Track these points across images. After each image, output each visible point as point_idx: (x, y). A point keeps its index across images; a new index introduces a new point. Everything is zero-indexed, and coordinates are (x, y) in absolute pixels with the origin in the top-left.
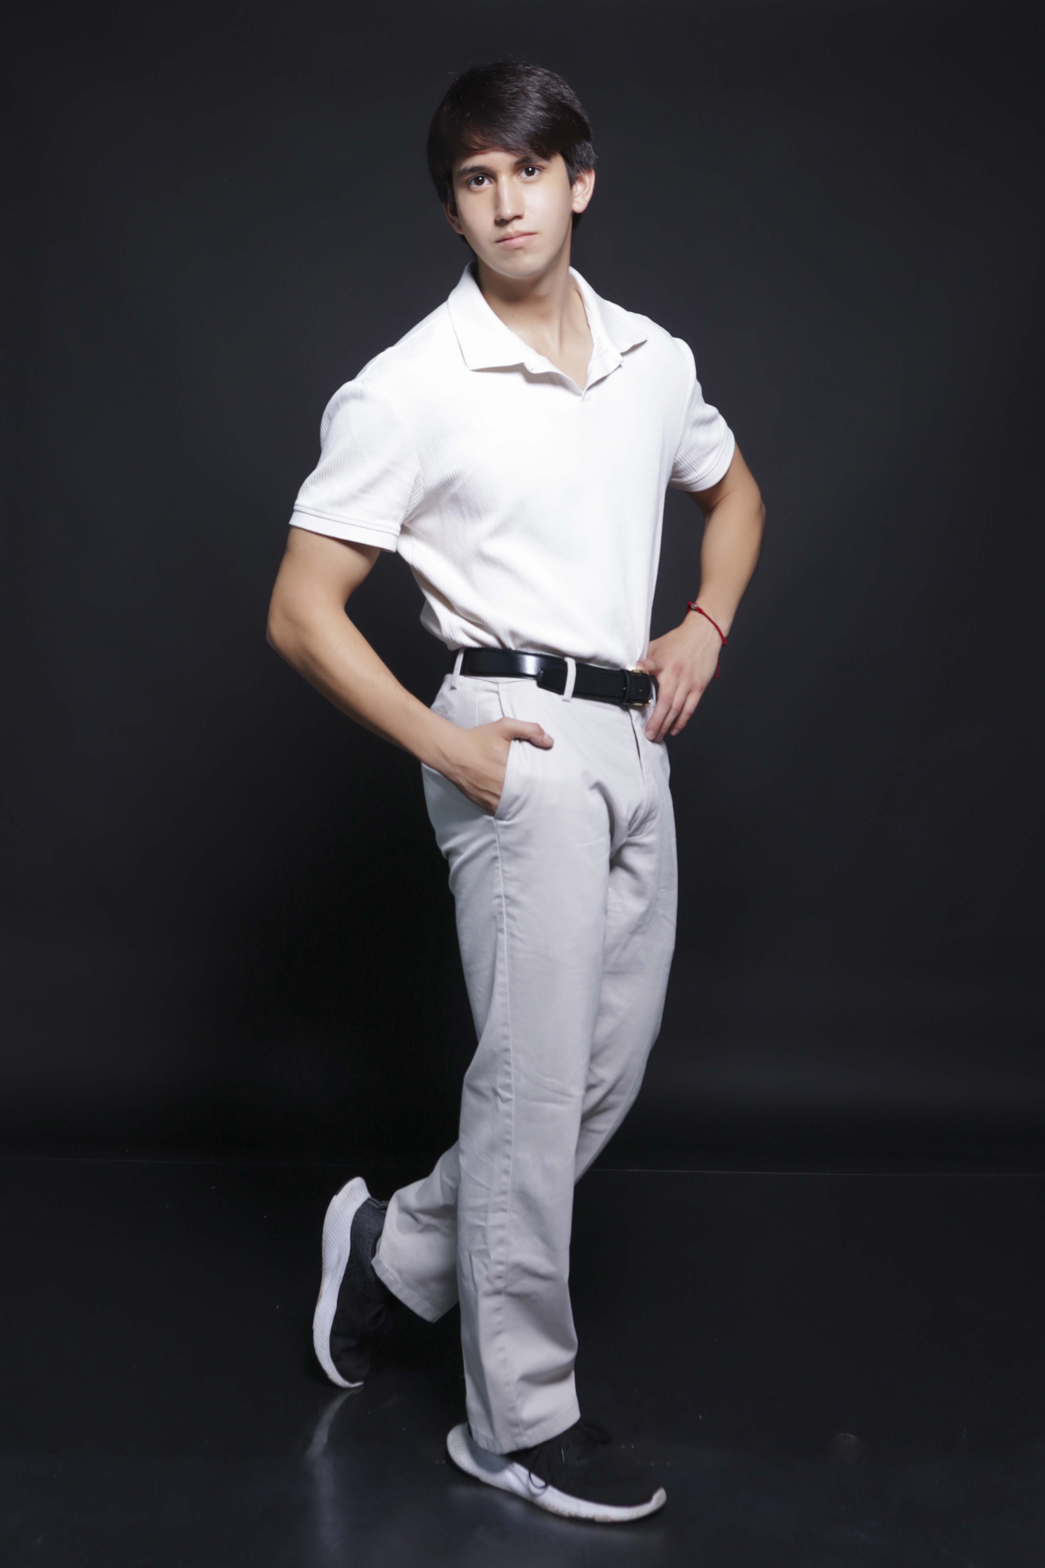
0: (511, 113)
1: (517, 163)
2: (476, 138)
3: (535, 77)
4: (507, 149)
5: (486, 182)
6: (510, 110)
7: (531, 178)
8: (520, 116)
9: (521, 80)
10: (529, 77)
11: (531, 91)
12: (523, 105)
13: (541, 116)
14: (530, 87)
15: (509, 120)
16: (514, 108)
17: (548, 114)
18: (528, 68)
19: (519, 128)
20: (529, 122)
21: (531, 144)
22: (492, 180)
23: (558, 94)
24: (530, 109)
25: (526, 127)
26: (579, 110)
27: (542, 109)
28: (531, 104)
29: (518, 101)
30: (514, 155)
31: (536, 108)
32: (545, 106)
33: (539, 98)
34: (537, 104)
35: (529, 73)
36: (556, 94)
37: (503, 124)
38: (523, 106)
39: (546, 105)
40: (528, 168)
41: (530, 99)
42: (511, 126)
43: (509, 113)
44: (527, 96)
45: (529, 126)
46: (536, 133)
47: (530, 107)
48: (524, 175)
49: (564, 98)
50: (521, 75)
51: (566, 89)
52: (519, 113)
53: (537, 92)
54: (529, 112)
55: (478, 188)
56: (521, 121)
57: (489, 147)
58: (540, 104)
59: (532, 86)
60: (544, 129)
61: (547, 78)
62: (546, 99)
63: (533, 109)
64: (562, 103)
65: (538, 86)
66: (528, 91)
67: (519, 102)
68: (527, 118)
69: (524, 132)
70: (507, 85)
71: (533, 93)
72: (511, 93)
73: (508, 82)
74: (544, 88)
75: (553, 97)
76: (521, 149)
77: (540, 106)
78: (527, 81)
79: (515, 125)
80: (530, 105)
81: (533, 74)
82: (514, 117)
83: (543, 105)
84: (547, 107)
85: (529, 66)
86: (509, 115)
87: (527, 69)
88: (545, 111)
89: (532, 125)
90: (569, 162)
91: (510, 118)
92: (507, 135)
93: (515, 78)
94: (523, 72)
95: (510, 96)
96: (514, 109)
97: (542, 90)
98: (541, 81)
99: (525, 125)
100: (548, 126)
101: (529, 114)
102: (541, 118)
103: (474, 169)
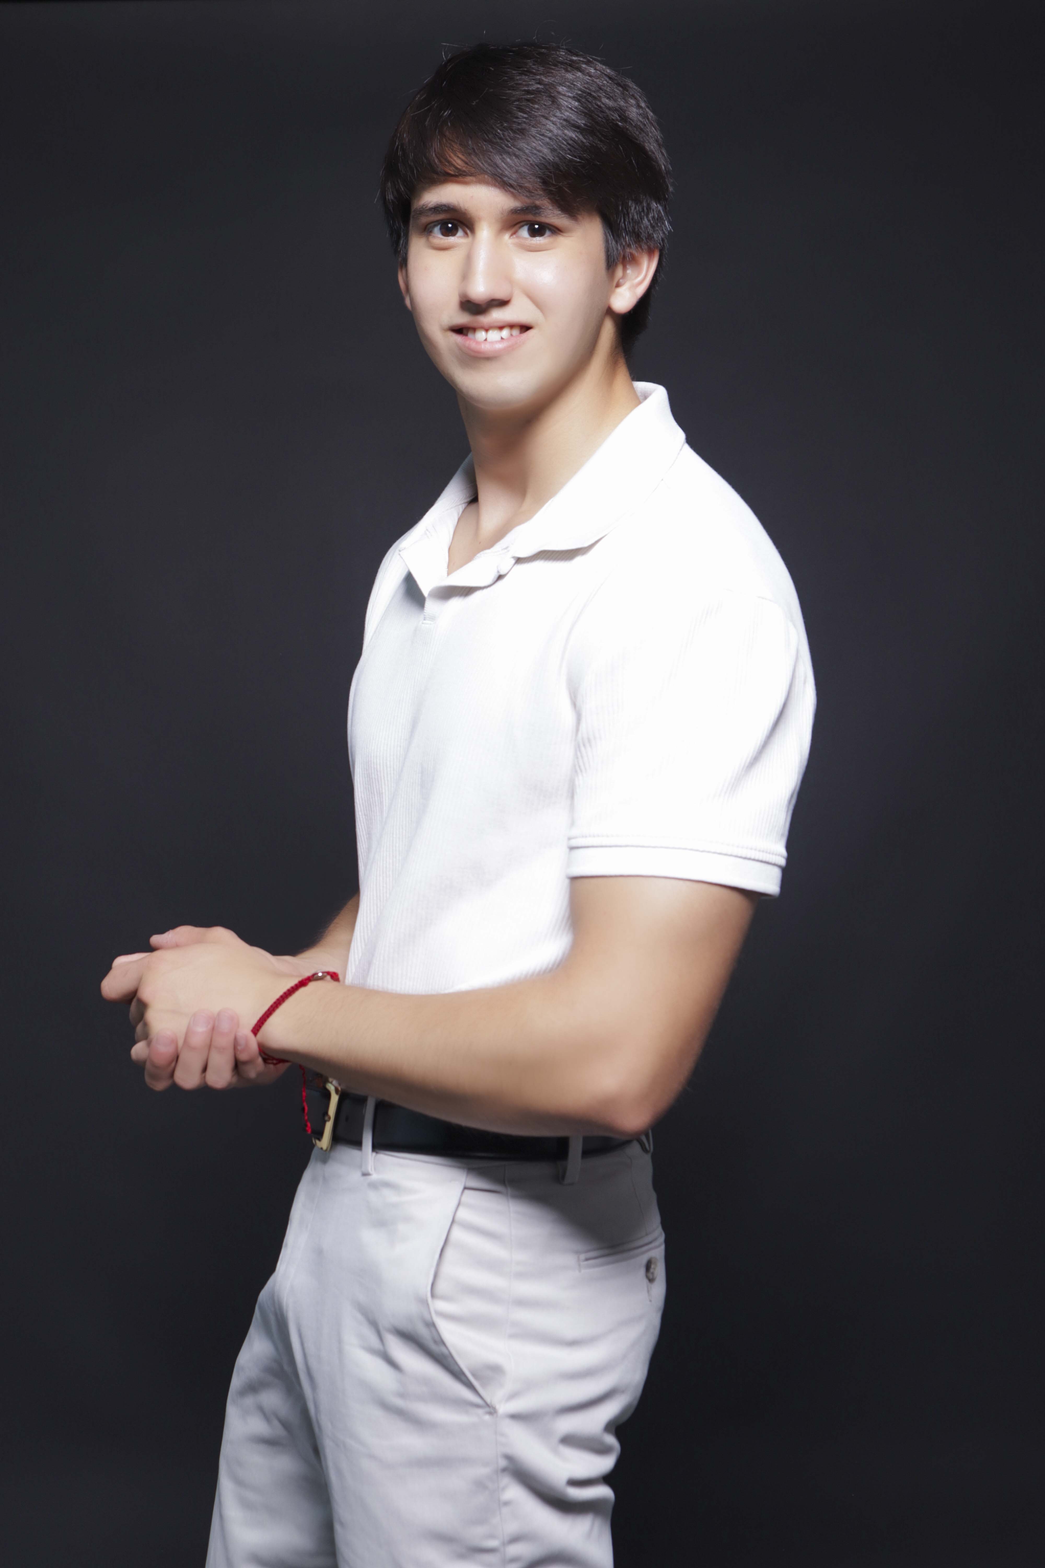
0: (519, 124)
1: (514, 211)
2: (452, 155)
3: (579, 74)
4: (502, 182)
5: (460, 233)
6: (517, 118)
7: (538, 240)
8: (533, 131)
9: (552, 73)
10: (567, 71)
11: (564, 95)
12: (543, 114)
13: (571, 138)
14: (565, 88)
15: (512, 134)
16: (525, 116)
17: (585, 139)
18: (574, 58)
19: (527, 151)
20: (548, 143)
21: (545, 182)
22: (468, 232)
23: (615, 110)
24: (554, 123)
25: (539, 151)
26: (651, 146)
27: (575, 127)
28: (558, 114)
29: (536, 106)
30: (514, 196)
31: (564, 123)
32: (581, 122)
33: (576, 108)
34: (568, 116)
35: (573, 66)
36: (609, 108)
37: (501, 139)
38: (543, 116)
39: (584, 122)
40: (534, 225)
41: (559, 107)
42: (514, 146)
43: (515, 122)
44: (554, 100)
45: (546, 151)
46: (556, 166)
47: (554, 119)
48: (524, 232)
49: (624, 118)
50: (556, 65)
51: (639, 107)
52: (533, 127)
53: (574, 98)
54: (551, 126)
55: (441, 239)
56: (534, 140)
57: (471, 175)
58: (573, 117)
59: (569, 87)
60: (571, 161)
61: (605, 82)
62: (588, 113)
63: (558, 124)
64: (617, 125)
65: (580, 90)
66: (559, 93)
67: (538, 109)
68: (546, 136)
69: (534, 160)
70: (523, 77)
71: (566, 99)
72: (525, 90)
73: (528, 72)
74: (590, 94)
75: (603, 112)
76: (525, 188)
77: (573, 122)
78: (562, 77)
79: (522, 144)
80: (556, 116)
81: (579, 69)
82: (522, 132)
83: (579, 121)
84: (585, 125)
85: (577, 55)
86: (515, 126)
87: (572, 61)
88: (581, 133)
89: (553, 150)
90: (612, 227)
91: (514, 132)
92: (503, 160)
93: (541, 69)
94: (562, 63)
95: (523, 95)
96: (525, 118)
97: (585, 97)
98: (587, 83)
99: (539, 148)
100: (580, 158)
101: (551, 131)
102: (571, 142)
103: (439, 209)
